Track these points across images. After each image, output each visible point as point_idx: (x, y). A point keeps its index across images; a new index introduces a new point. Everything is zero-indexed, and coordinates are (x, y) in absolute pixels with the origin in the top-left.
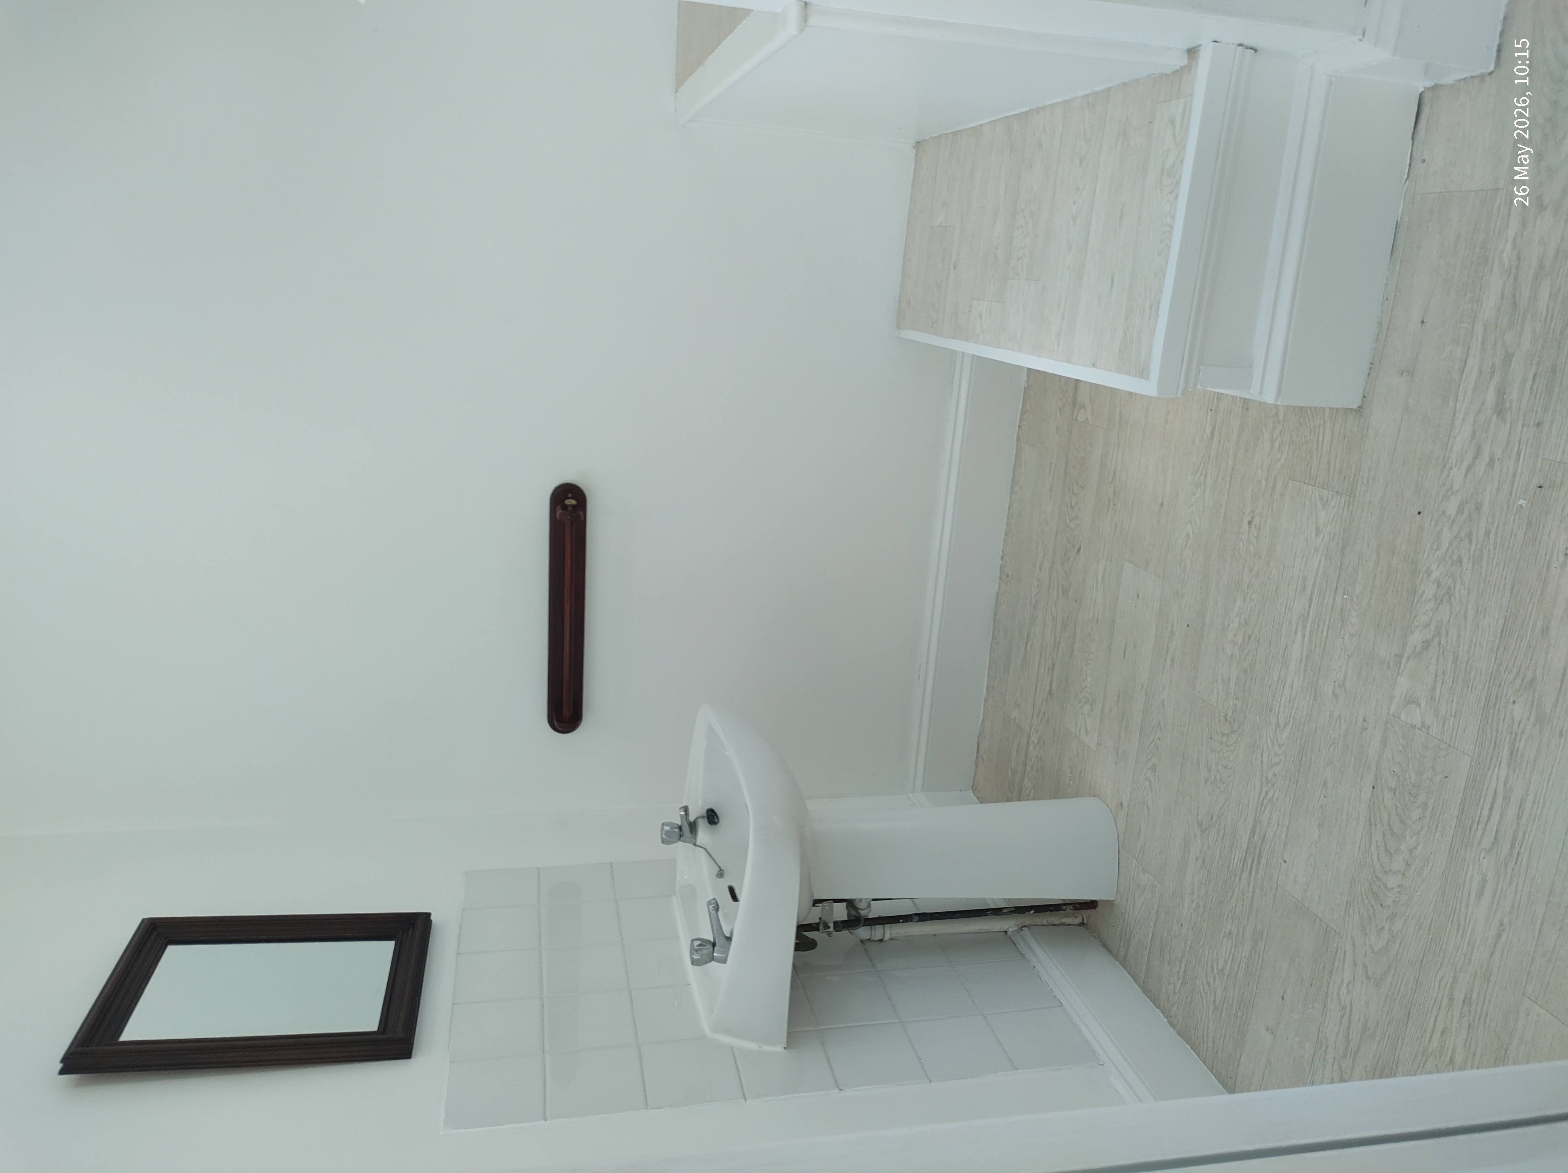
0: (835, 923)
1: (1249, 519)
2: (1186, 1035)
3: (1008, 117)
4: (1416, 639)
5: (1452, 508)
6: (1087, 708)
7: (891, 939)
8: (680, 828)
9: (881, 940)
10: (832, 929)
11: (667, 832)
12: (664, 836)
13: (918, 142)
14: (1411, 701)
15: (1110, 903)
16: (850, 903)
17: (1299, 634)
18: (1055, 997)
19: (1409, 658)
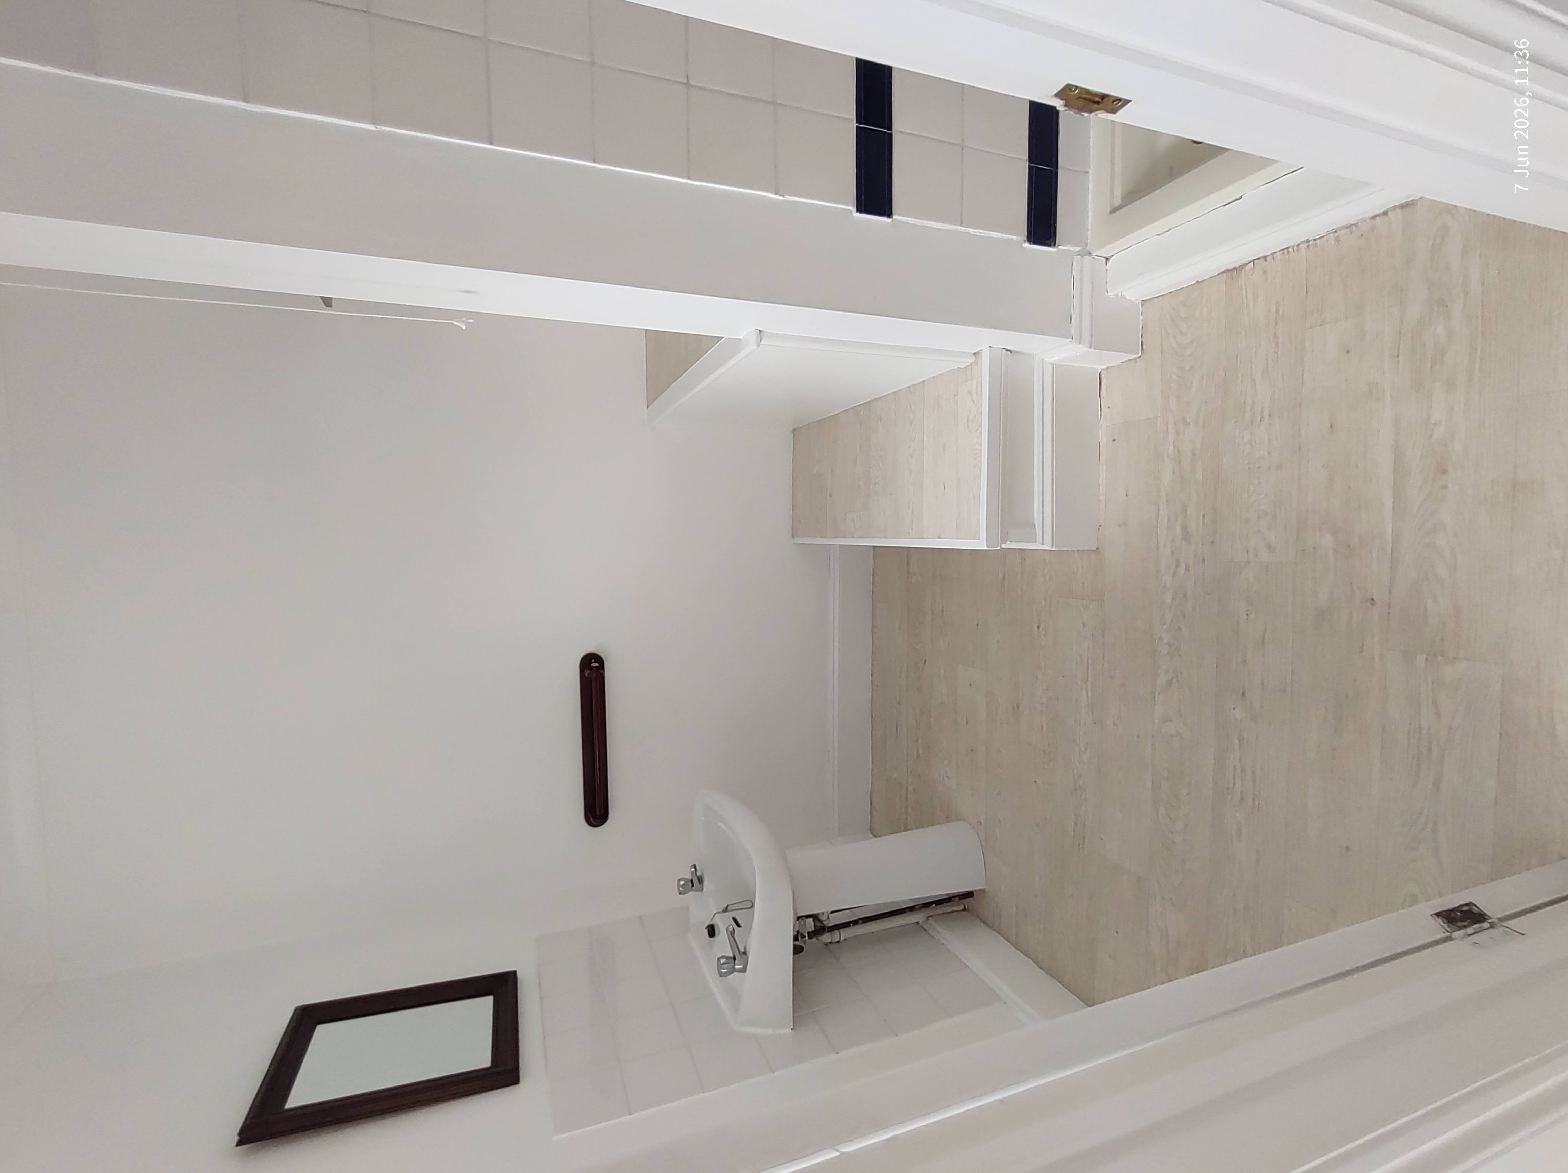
0: (809, 933)
1: (1038, 625)
2: (1051, 973)
3: (855, 407)
4: (1162, 680)
5: (1168, 599)
6: (946, 762)
7: (845, 940)
8: (692, 881)
9: (838, 942)
10: (807, 937)
11: (682, 886)
12: (681, 889)
13: (794, 430)
14: (1166, 720)
15: (983, 891)
16: (815, 917)
17: (1084, 691)
18: (961, 962)
19: (1159, 693)
